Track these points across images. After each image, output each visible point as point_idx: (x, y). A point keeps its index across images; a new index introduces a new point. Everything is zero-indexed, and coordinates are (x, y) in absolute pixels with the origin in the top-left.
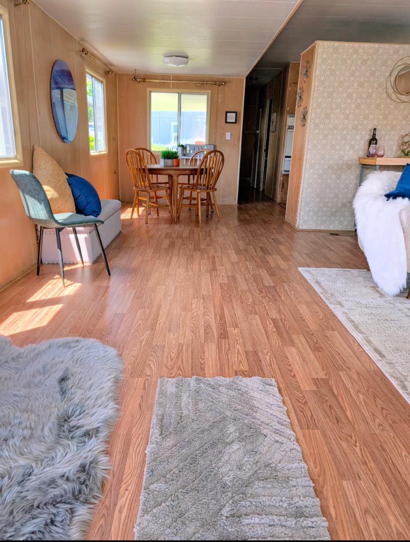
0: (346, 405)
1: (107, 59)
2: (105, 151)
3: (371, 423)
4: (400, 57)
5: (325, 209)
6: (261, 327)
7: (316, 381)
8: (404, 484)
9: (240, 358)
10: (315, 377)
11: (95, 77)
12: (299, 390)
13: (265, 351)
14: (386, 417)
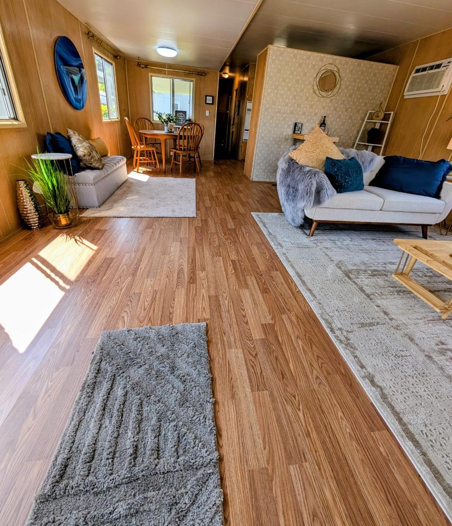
0: (289, 355)
1: (114, 45)
2: (118, 118)
3: (310, 376)
4: (324, 64)
5: (270, 168)
6: (223, 269)
7: (264, 326)
8: (344, 461)
9: (204, 305)
10: (264, 323)
11: (104, 59)
12: (251, 339)
13: (225, 295)
14: (322, 367)
